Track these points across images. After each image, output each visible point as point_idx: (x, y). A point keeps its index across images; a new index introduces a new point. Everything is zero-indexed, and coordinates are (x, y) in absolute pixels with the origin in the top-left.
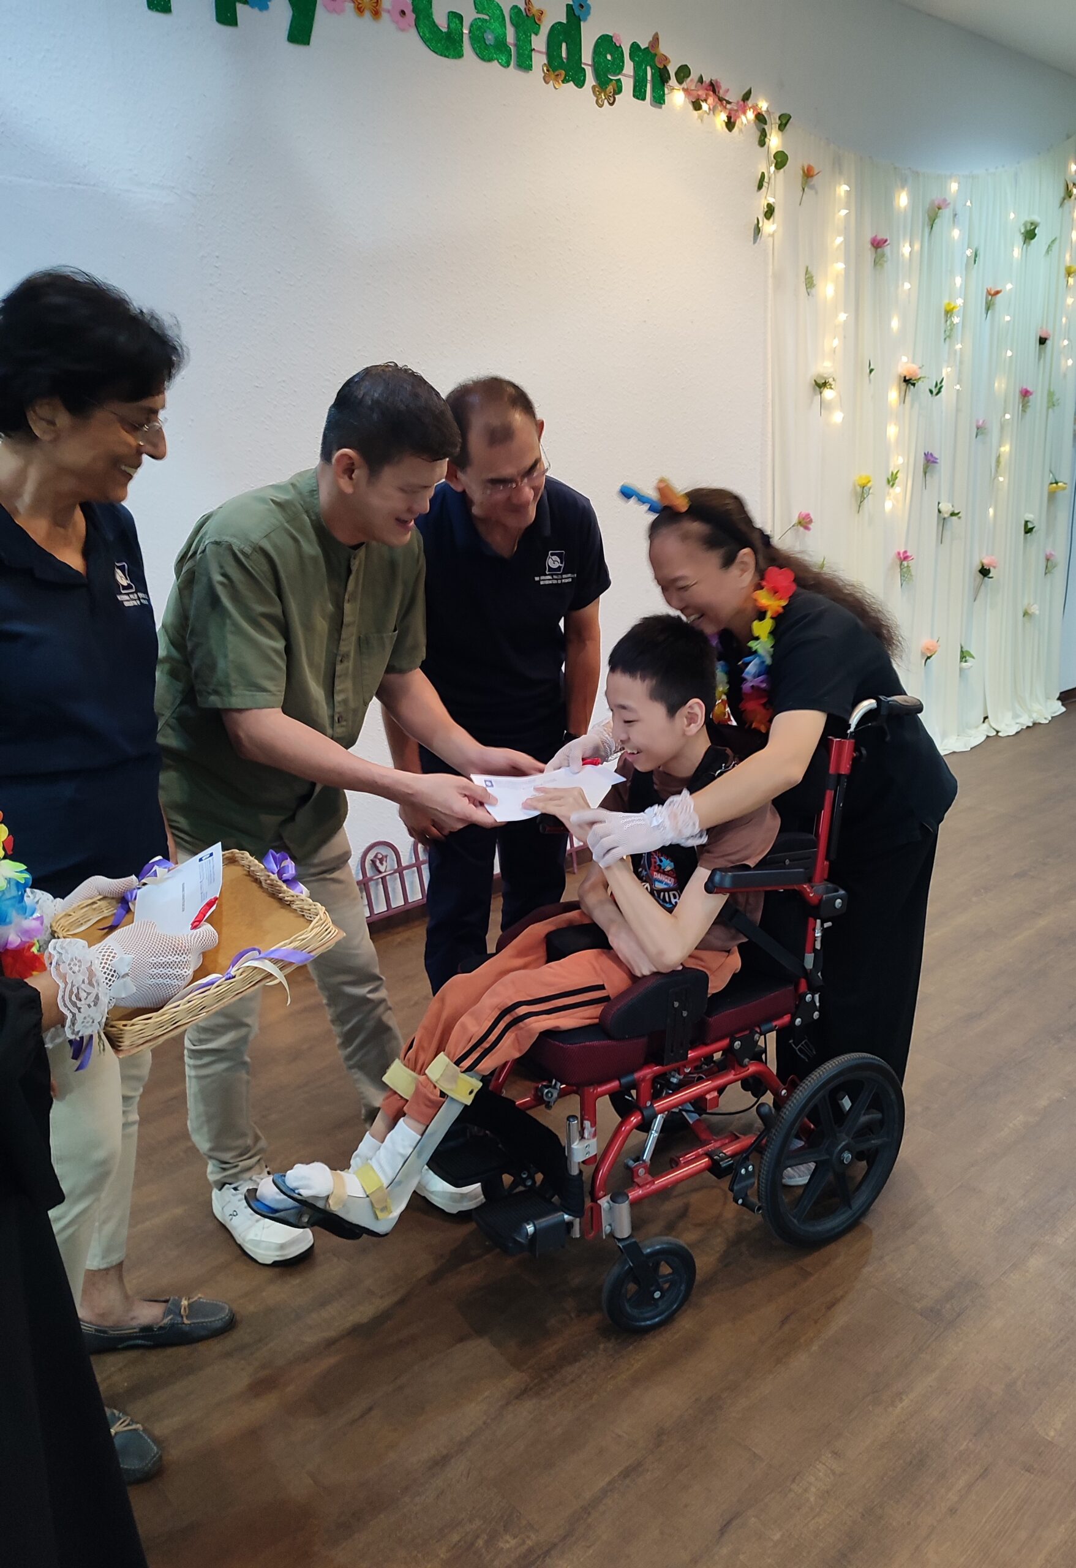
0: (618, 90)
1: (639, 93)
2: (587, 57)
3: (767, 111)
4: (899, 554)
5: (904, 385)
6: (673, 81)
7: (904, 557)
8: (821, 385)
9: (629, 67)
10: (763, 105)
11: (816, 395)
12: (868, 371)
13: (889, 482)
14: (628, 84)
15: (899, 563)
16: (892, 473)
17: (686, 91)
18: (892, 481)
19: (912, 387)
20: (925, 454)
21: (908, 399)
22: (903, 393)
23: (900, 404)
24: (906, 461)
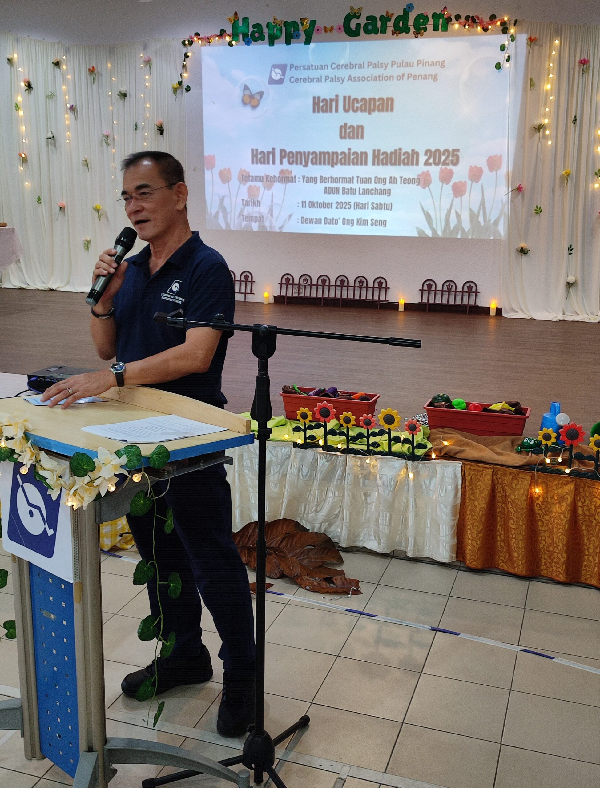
0: (425, 30)
1: (435, 29)
2: (411, 23)
3: (508, 20)
6: (454, 20)
9: (431, 21)
10: (506, 19)
14: (430, 27)
17: (460, 23)
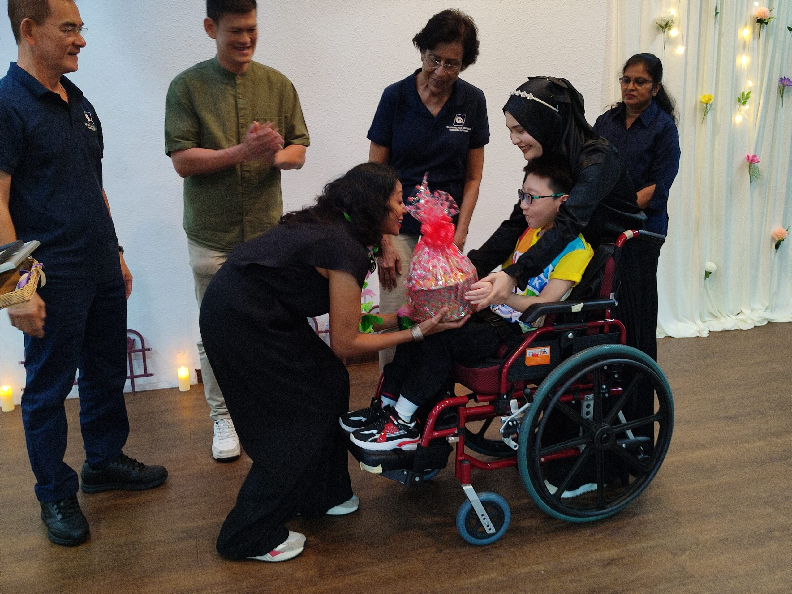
4: (748, 156)
5: (758, 25)
7: (752, 161)
8: (665, 26)
11: (659, 33)
12: (715, 14)
13: (739, 100)
15: (748, 164)
16: (743, 93)
18: (743, 99)
19: (766, 25)
20: (781, 78)
21: (763, 34)
22: (757, 30)
23: (754, 39)
24: (759, 84)
